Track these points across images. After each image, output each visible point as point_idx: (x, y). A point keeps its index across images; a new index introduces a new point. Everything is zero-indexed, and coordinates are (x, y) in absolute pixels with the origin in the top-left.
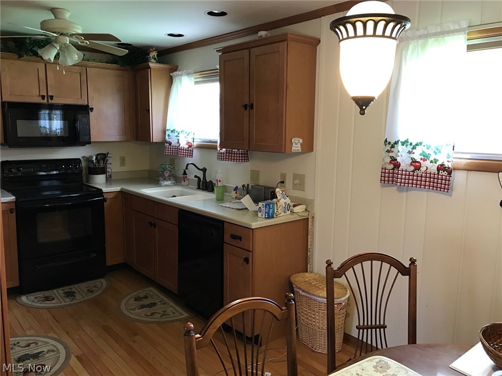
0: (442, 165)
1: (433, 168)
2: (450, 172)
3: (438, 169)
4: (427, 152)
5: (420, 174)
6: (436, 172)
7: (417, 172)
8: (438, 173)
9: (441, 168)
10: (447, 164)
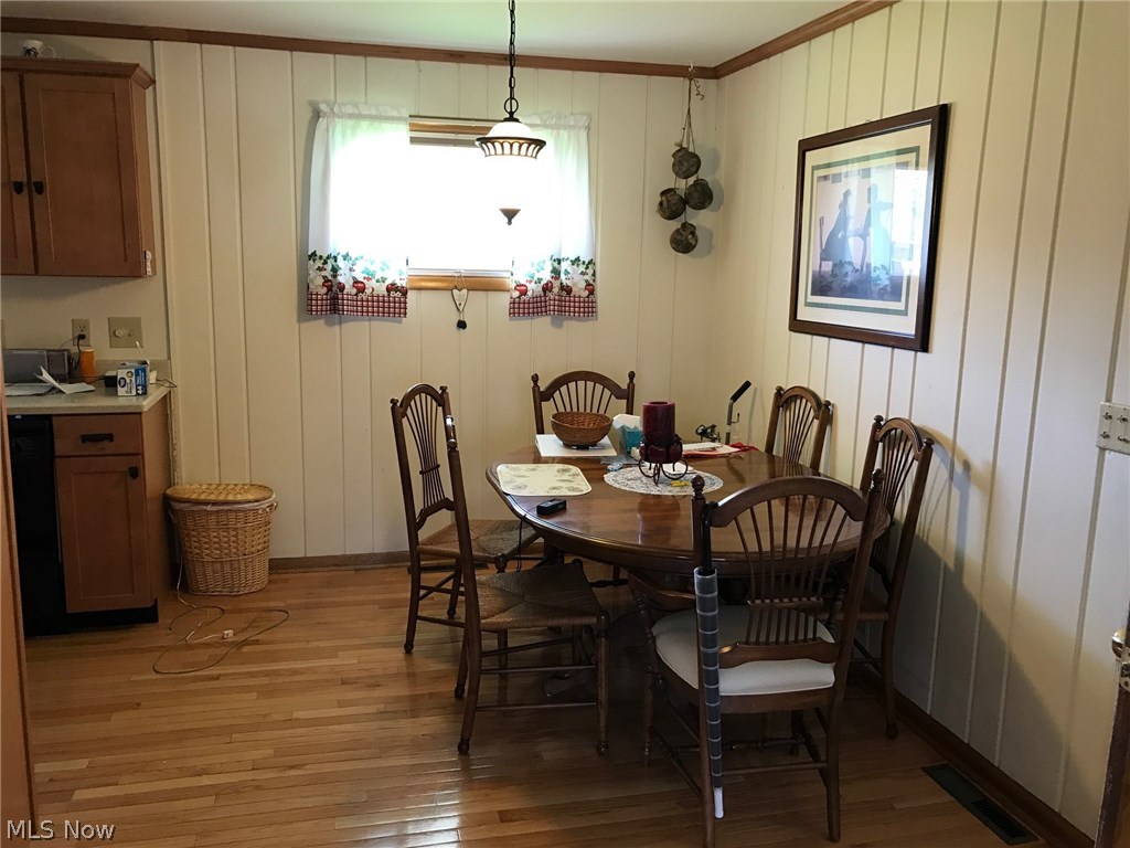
0: (393, 284)
1: (381, 289)
2: (404, 292)
3: (388, 290)
4: (372, 268)
5: (365, 298)
6: (386, 294)
7: (361, 296)
8: (389, 295)
9: (392, 288)
10: (399, 283)
